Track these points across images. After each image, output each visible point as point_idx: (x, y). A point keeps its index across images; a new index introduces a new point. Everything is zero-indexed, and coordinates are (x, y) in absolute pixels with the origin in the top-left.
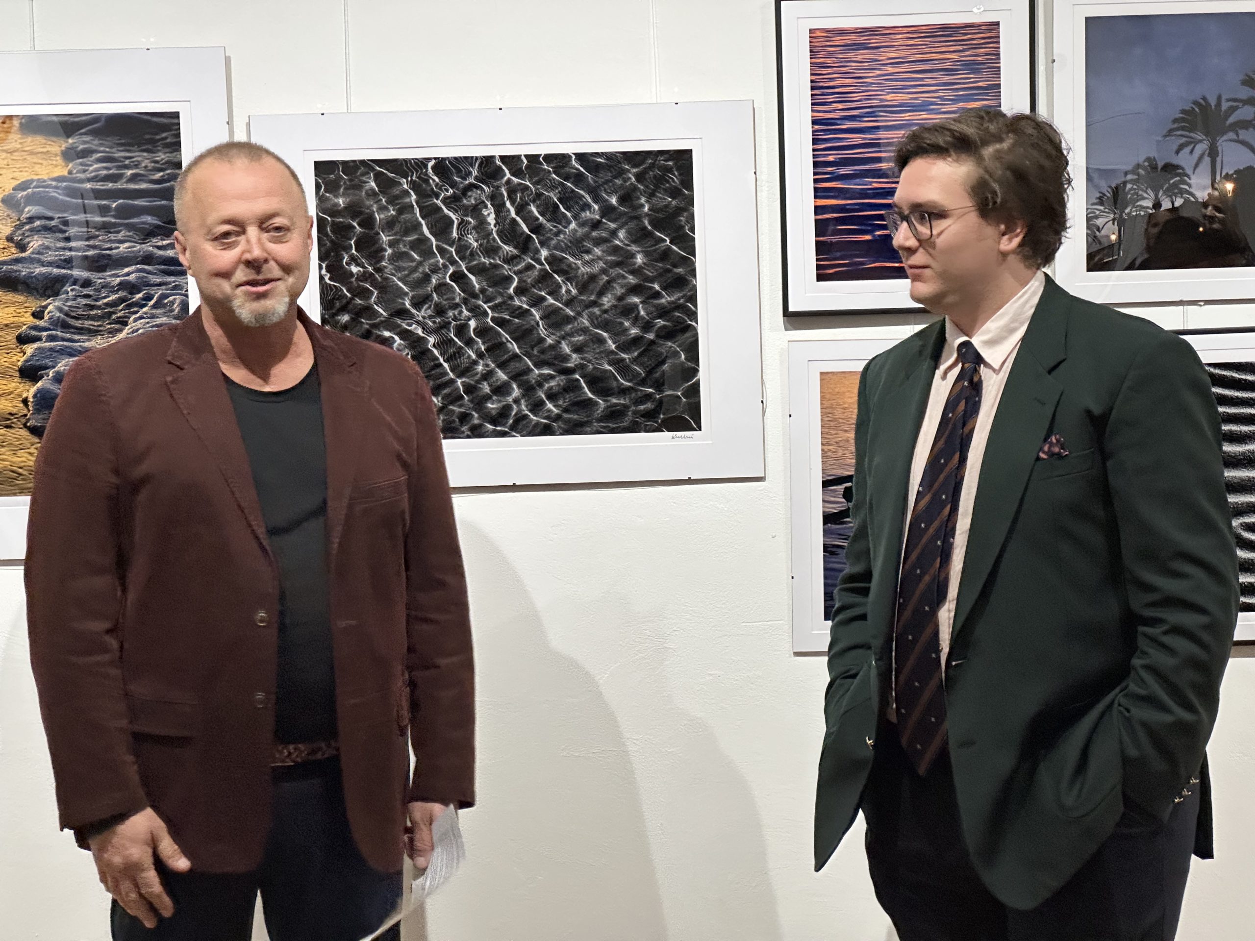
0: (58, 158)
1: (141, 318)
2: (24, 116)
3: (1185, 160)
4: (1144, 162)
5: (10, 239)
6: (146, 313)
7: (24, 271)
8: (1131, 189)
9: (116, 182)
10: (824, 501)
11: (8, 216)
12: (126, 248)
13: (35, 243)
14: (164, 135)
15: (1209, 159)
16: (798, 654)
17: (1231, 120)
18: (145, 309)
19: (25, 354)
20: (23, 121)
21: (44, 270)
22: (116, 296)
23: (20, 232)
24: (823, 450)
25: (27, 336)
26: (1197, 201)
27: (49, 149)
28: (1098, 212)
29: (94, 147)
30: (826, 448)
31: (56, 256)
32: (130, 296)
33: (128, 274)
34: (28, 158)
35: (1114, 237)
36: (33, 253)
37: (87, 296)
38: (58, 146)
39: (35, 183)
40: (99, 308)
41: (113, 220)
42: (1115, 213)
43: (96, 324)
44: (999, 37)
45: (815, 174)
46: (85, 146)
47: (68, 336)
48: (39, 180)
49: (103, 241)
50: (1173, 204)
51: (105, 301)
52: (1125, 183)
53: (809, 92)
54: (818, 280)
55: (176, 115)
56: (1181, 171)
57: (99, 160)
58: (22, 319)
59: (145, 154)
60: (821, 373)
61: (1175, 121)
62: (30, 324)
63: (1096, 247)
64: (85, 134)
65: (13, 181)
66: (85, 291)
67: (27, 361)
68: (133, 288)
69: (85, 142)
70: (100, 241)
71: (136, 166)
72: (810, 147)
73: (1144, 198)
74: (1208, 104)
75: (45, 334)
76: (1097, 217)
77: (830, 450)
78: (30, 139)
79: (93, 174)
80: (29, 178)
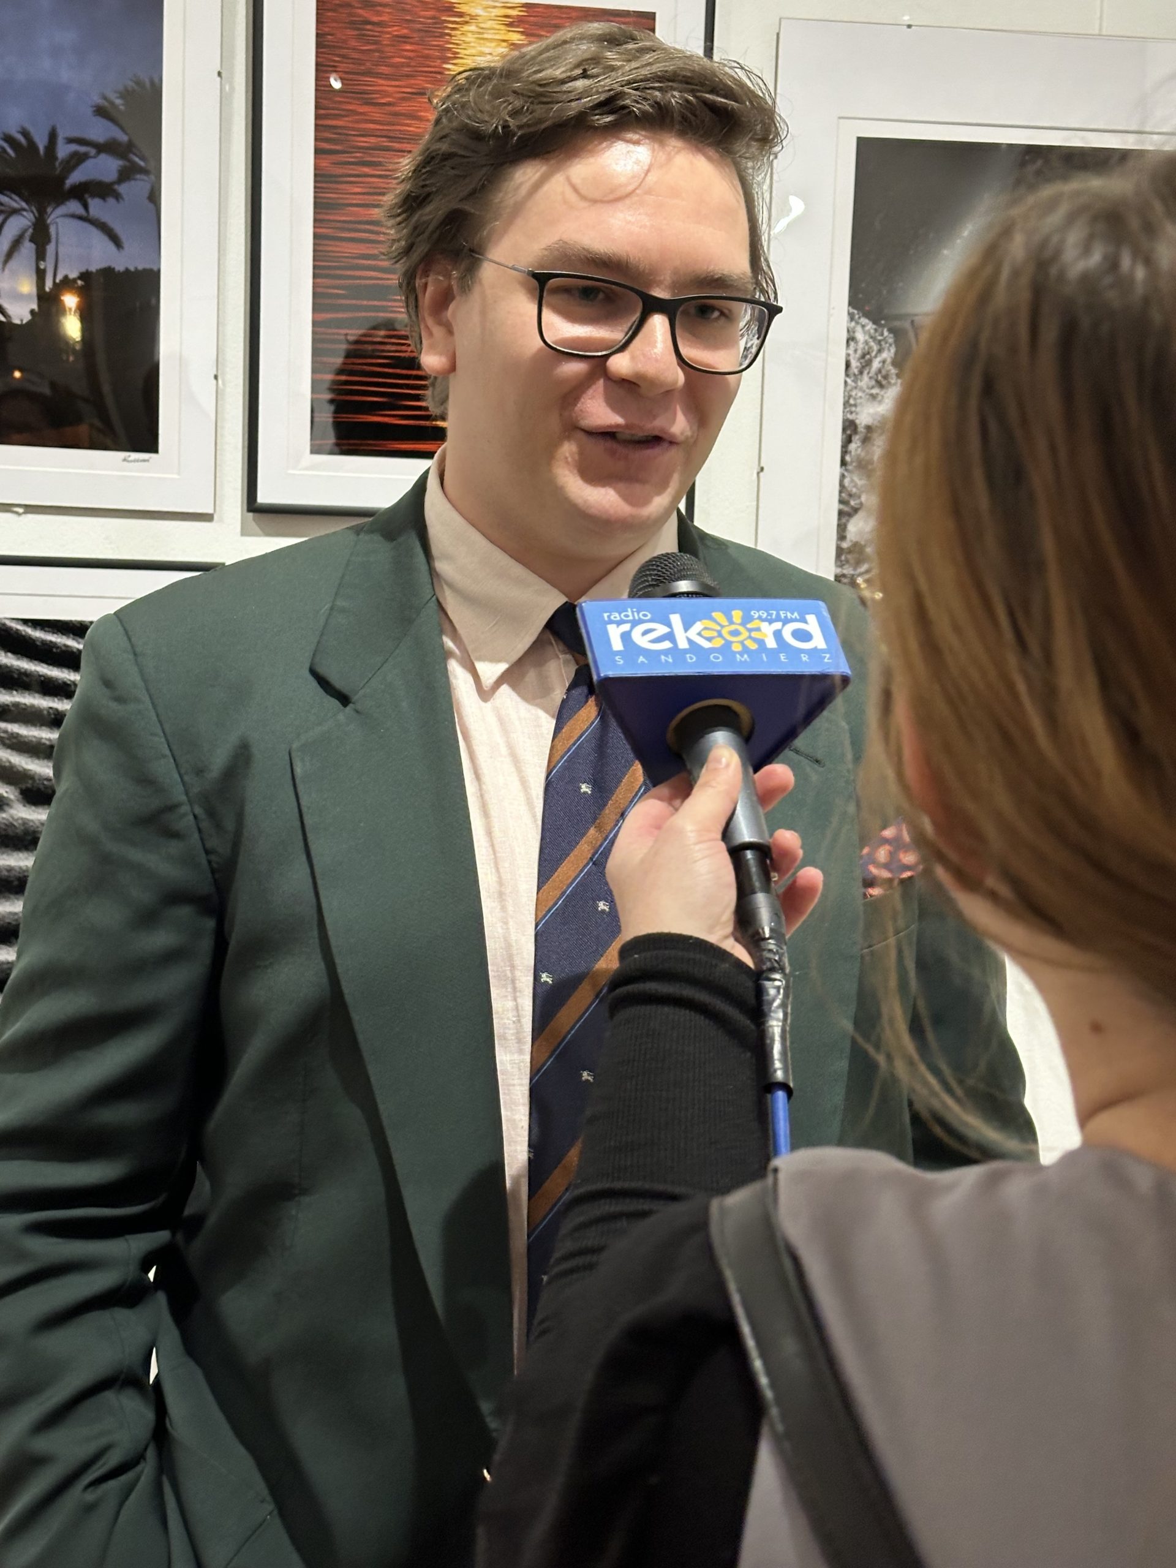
17: (74, 178)
26: (9, 324)
74: (32, 144)
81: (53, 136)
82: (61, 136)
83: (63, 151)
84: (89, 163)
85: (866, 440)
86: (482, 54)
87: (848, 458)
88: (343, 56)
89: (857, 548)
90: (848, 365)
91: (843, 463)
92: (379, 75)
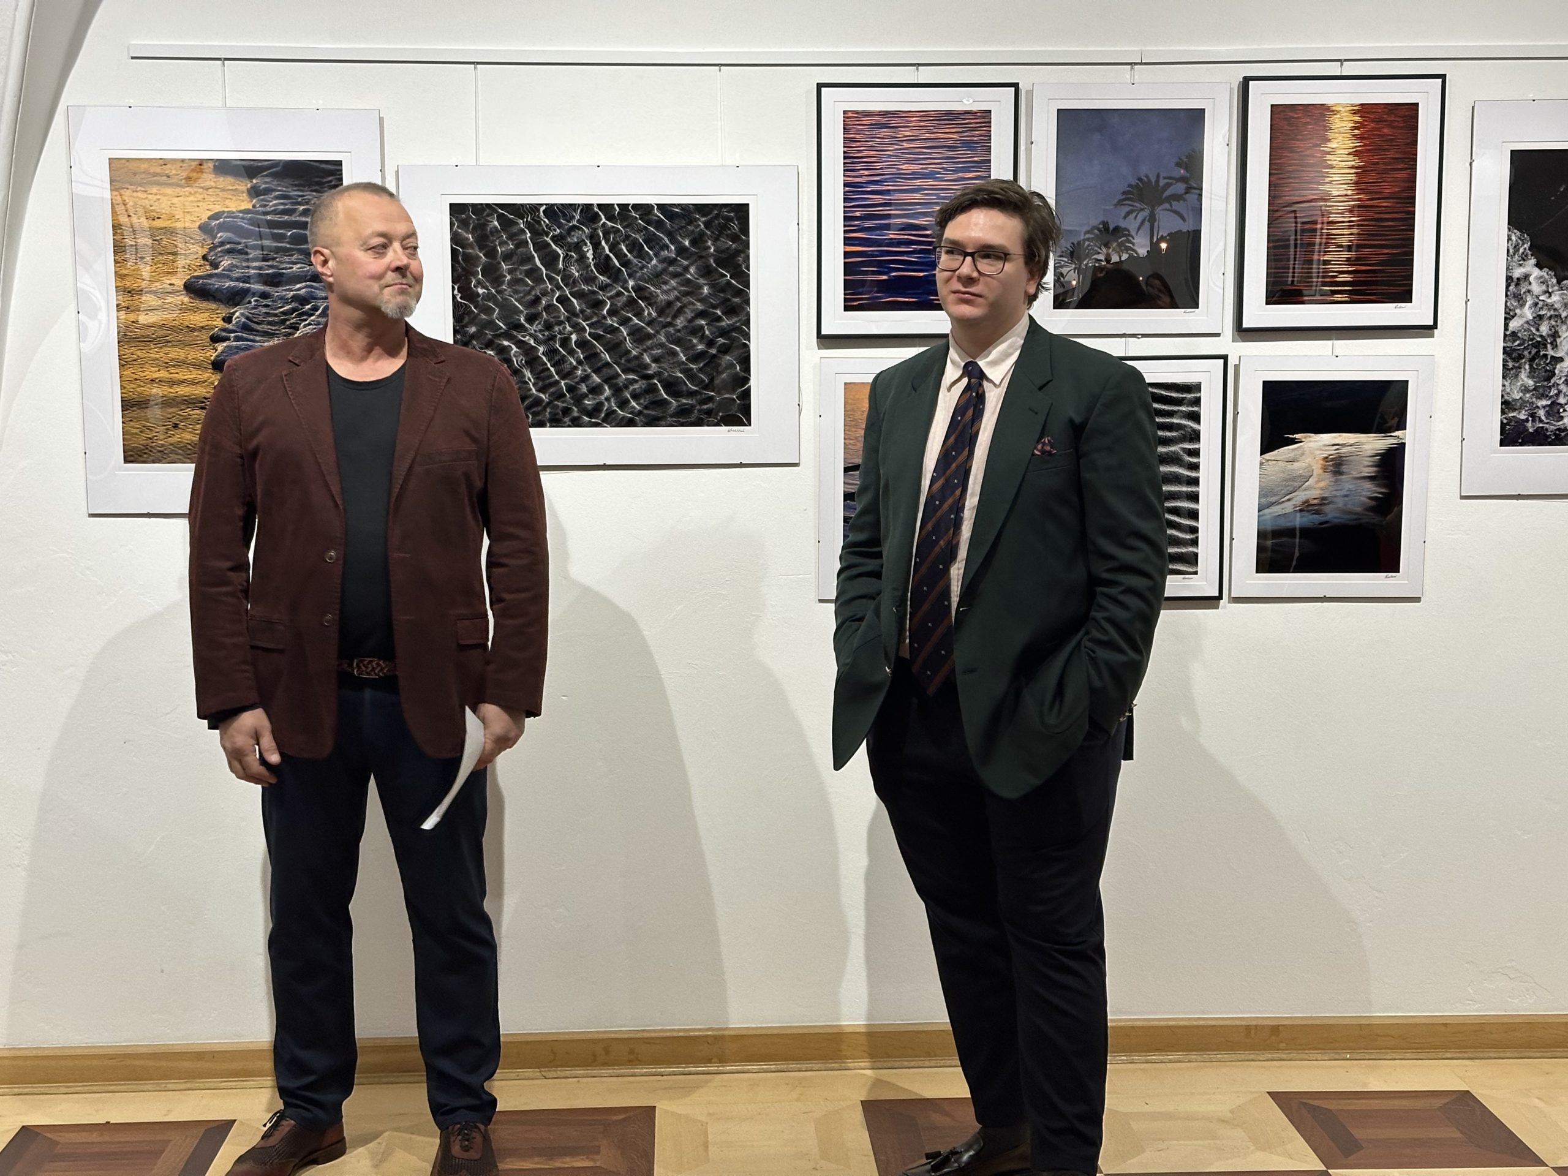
0: (244, 195)
1: (309, 324)
2: (217, 160)
3: (1131, 224)
4: (1100, 224)
5: (204, 258)
6: (313, 321)
7: (216, 283)
8: (1089, 245)
9: (291, 215)
10: (844, 483)
11: (204, 240)
12: (298, 268)
13: (226, 263)
14: (330, 178)
15: (1149, 224)
16: (821, 601)
17: (1167, 193)
18: (312, 318)
19: (216, 350)
20: (217, 164)
21: (232, 284)
22: (290, 306)
23: (212, 253)
24: (845, 443)
25: (218, 336)
26: (1138, 257)
27: (238, 187)
28: (1063, 263)
29: (274, 187)
30: (847, 441)
31: (242, 273)
32: (300, 307)
33: (299, 289)
34: (220, 194)
35: (1074, 283)
36: (223, 270)
37: (266, 306)
38: (244, 185)
39: (225, 215)
40: (276, 315)
41: (288, 246)
42: (1076, 264)
43: (274, 328)
44: (990, 122)
45: (845, 226)
46: (267, 186)
47: (251, 337)
48: (228, 212)
49: (280, 262)
50: (1120, 258)
51: (281, 310)
52: (1084, 240)
53: (842, 161)
54: (845, 310)
55: (339, 163)
56: (1127, 232)
57: (277, 198)
58: (215, 323)
59: (314, 194)
60: (845, 384)
61: (1124, 193)
62: (220, 327)
63: (1061, 290)
64: (266, 176)
65: (207, 212)
66: (265, 302)
67: (216, 356)
68: (303, 300)
69: (266, 183)
70: (277, 262)
71: (307, 203)
72: (842, 204)
73: (1099, 253)
74: (1150, 181)
75: (232, 335)
76: (1062, 267)
77: (850, 444)
78: (222, 179)
79: (272, 208)
80: (221, 210)
81: (1158, 176)
82: (1162, 176)
83: (1162, 182)
84: (1172, 187)
85: (1517, 285)
86: (1343, 127)
87: (1509, 293)
88: (1282, 133)
89: (1514, 334)
90: (1508, 251)
91: (1507, 296)
92: (1298, 140)
